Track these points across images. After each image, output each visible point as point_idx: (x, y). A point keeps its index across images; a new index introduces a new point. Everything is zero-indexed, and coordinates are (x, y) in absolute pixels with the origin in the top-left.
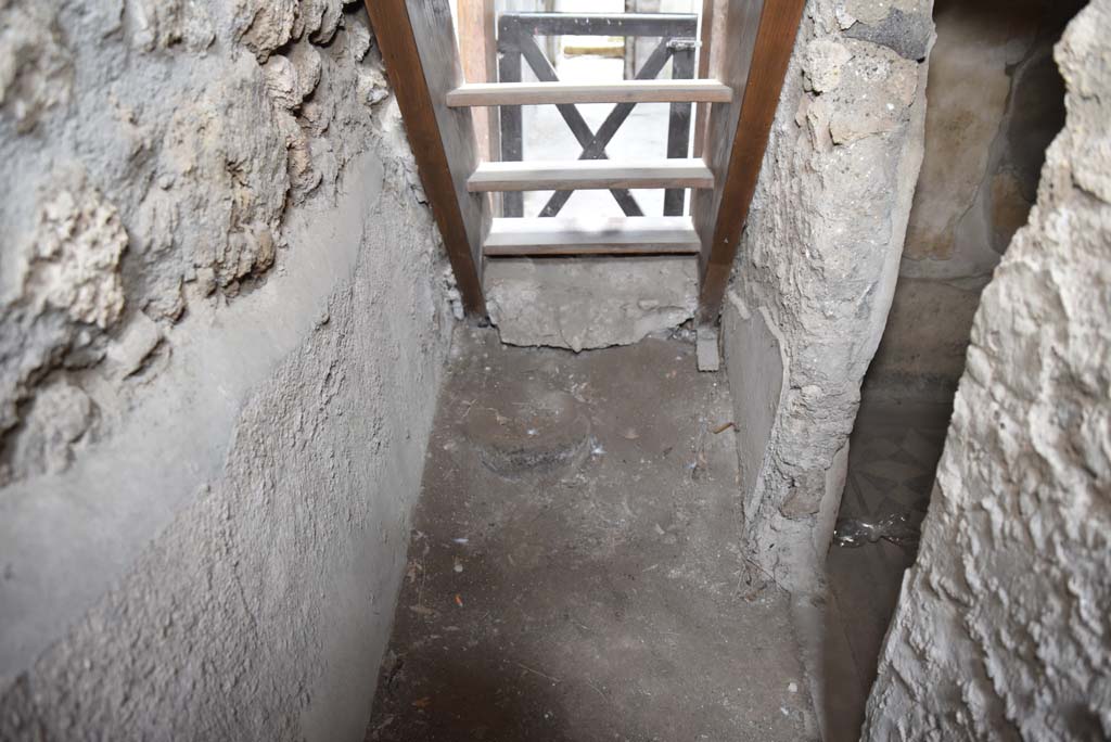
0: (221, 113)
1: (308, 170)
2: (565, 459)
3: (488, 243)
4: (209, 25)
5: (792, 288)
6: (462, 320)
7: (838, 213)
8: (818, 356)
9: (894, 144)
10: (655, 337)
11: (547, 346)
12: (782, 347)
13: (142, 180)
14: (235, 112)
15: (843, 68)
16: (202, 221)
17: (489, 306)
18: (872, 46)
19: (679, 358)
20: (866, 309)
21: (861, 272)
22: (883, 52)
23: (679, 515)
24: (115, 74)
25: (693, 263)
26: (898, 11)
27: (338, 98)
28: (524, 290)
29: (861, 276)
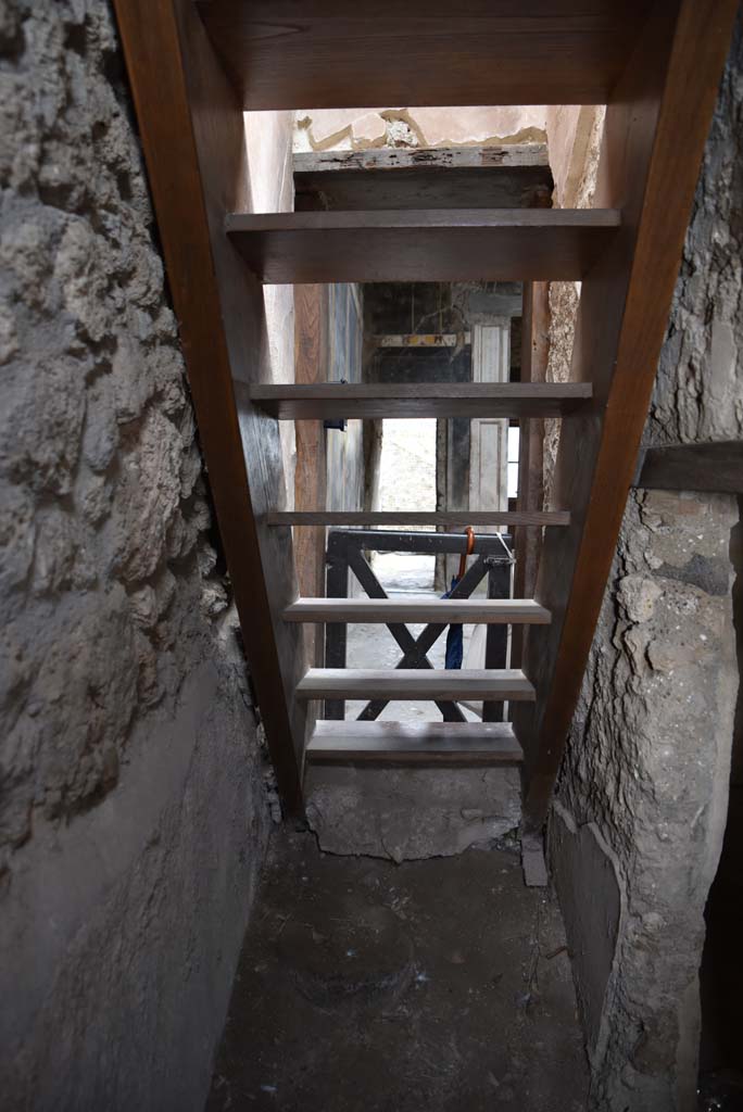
0: (90, 643)
1: (155, 685)
2: (386, 987)
3: (311, 746)
4: (93, 568)
5: (623, 808)
6: (280, 824)
7: (663, 736)
8: (656, 881)
9: (710, 670)
10: (479, 847)
11: (367, 856)
12: (617, 869)
13: (15, 709)
14: (102, 641)
15: (656, 602)
16: (61, 744)
17: (309, 811)
18: (680, 583)
19: (504, 871)
20: (700, 830)
21: (692, 793)
22: (691, 590)
23: (516, 1062)
24: (12, 617)
25: (515, 772)
26: (699, 556)
27: (185, 613)
28: (345, 796)
29: (693, 797)
